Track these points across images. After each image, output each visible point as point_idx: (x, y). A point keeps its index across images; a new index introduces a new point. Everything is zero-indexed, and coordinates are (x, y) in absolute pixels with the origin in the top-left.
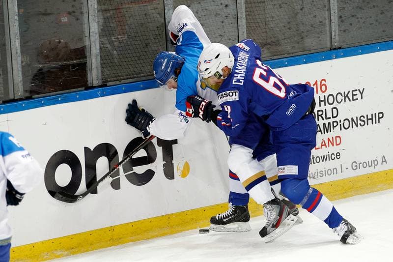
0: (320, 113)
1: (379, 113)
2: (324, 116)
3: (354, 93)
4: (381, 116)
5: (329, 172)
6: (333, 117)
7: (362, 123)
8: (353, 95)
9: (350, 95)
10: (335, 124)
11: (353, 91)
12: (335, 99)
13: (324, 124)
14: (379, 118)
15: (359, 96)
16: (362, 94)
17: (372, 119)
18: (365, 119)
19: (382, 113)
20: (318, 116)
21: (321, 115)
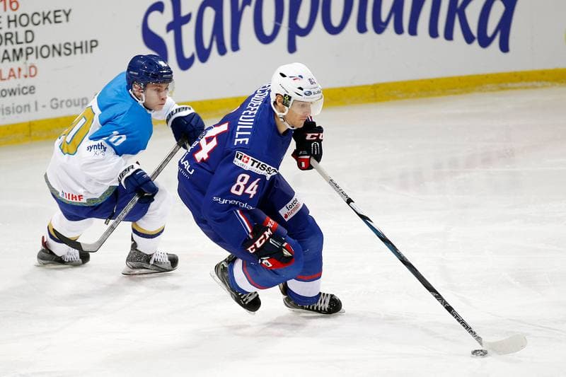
0: (9, 36)
1: (92, 41)
2: (14, 40)
3: (57, 14)
4: (94, 44)
5: (19, 109)
6: (27, 42)
7: (68, 52)
8: (55, 17)
9: (51, 17)
10: (30, 51)
11: (55, 11)
12: (30, 19)
13: (14, 51)
14: (92, 47)
15: (63, 18)
16: (67, 15)
17: (81, 47)
18: (72, 48)
19: (96, 41)
20: (6, 39)
21: (10, 39)
